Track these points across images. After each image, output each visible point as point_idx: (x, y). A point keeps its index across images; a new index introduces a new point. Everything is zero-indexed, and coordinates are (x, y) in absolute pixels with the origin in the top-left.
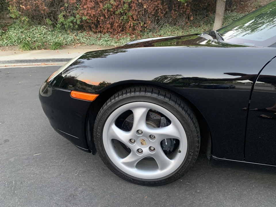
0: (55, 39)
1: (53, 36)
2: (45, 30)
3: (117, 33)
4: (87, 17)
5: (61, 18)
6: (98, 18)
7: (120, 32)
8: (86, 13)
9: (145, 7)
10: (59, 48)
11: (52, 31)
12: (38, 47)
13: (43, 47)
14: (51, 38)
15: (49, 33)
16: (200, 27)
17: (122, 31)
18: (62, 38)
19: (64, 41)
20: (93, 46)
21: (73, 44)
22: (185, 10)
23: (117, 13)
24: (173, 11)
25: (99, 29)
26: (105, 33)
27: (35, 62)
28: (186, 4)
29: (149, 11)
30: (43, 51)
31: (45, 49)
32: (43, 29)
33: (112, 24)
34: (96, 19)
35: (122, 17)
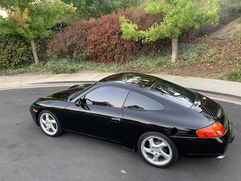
0: (71, 67)
1: (70, 65)
2: (66, 62)
3: (110, 62)
4: (90, 54)
5: (74, 55)
6: (96, 54)
7: (111, 61)
8: (89, 51)
9: (125, 46)
10: (73, 73)
11: (71, 62)
12: (61, 72)
13: (64, 72)
14: (69, 67)
15: (69, 63)
16: (166, 56)
17: (113, 60)
18: (75, 66)
19: (77, 68)
20: (94, 71)
21: (82, 69)
22: (151, 46)
23: (108, 50)
24: (144, 48)
25: (98, 60)
26: (102, 62)
27: (55, 83)
28: (152, 43)
29: (128, 48)
30: (64, 74)
31: (65, 73)
32: (65, 61)
33: (106, 57)
34: (95, 55)
35: (112, 52)
